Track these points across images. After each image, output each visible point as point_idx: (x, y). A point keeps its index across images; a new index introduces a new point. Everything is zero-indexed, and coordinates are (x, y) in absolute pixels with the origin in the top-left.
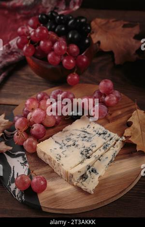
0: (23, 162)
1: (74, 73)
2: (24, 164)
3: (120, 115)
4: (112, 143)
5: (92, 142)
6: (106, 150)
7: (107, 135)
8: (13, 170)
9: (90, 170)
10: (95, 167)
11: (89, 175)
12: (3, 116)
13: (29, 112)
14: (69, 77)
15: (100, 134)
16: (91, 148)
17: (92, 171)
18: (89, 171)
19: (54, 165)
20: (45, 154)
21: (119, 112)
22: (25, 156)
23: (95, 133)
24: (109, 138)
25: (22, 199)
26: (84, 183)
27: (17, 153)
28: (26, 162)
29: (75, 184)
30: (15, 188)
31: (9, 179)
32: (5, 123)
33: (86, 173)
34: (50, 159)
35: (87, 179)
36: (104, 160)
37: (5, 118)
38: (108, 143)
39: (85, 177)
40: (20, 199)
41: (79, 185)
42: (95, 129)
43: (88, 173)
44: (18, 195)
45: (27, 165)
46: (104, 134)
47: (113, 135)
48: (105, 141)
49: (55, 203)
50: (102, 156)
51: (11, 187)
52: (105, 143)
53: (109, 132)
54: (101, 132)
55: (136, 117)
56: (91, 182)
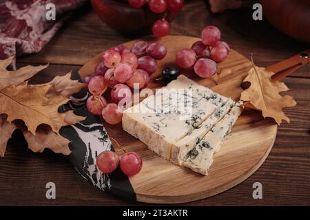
0: (102, 137)
1: (163, 19)
2: (103, 140)
3: (231, 74)
4: (225, 109)
5: (199, 108)
6: (220, 118)
7: (218, 100)
8: (90, 148)
9: (201, 144)
10: (206, 140)
11: (199, 151)
12: (69, 75)
13: (108, 68)
14: (156, 26)
15: (208, 99)
16: (199, 115)
17: (204, 145)
18: (200, 146)
19: (151, 137)
20: (136, 123)
21: (229, 71)
22: (104, 130)
23: (200, 97)
24: (221, 104)
25: (107, 185)
26: (194, 161)
27: (91, 126)
28: (106, 137)
29: (181, 162)
30: (96, 171)
31: (84, 159)
32: (72, 85)
33: (195, 148)
34: (144, 130)
35: (198, 157)
36: (218, 131)
37: (72, 78)
38: (221, 109)
39: (194, 154)
40: (103, 186)
41: (187, 163)
42: (200, 91)
43: (197, 148)
44: (100, 181)
45: (108, 140)
46: (213, 98)
47: (225, 99)
48: (215, 106)
49: (155, 189)
50: (214, 126)
51: (89, 170)
52: (215, 109)
53: (219, 96)
54: (208, 95)
55: (254, 76)
56: (203, 160)
